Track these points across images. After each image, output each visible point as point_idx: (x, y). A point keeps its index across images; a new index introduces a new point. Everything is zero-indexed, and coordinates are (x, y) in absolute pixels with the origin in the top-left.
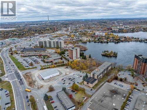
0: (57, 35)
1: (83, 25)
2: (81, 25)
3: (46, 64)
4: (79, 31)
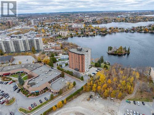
0: (18, 31)
1: (46, 18)
2: (43, 18)
3: (36, 100)
4: (46, 24)
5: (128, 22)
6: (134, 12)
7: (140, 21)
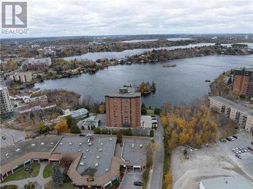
5: (110, 51)
6: (105, 38)
7: (125, 49)
